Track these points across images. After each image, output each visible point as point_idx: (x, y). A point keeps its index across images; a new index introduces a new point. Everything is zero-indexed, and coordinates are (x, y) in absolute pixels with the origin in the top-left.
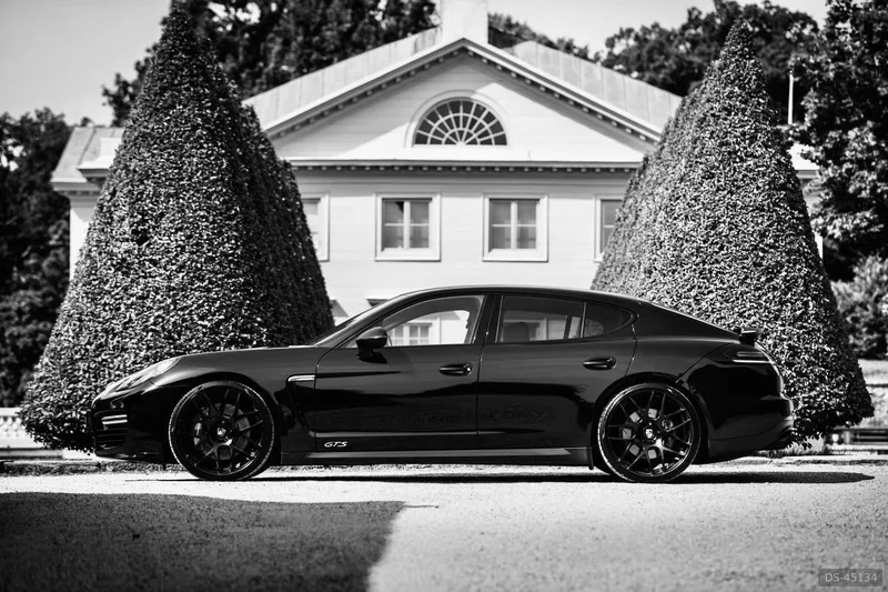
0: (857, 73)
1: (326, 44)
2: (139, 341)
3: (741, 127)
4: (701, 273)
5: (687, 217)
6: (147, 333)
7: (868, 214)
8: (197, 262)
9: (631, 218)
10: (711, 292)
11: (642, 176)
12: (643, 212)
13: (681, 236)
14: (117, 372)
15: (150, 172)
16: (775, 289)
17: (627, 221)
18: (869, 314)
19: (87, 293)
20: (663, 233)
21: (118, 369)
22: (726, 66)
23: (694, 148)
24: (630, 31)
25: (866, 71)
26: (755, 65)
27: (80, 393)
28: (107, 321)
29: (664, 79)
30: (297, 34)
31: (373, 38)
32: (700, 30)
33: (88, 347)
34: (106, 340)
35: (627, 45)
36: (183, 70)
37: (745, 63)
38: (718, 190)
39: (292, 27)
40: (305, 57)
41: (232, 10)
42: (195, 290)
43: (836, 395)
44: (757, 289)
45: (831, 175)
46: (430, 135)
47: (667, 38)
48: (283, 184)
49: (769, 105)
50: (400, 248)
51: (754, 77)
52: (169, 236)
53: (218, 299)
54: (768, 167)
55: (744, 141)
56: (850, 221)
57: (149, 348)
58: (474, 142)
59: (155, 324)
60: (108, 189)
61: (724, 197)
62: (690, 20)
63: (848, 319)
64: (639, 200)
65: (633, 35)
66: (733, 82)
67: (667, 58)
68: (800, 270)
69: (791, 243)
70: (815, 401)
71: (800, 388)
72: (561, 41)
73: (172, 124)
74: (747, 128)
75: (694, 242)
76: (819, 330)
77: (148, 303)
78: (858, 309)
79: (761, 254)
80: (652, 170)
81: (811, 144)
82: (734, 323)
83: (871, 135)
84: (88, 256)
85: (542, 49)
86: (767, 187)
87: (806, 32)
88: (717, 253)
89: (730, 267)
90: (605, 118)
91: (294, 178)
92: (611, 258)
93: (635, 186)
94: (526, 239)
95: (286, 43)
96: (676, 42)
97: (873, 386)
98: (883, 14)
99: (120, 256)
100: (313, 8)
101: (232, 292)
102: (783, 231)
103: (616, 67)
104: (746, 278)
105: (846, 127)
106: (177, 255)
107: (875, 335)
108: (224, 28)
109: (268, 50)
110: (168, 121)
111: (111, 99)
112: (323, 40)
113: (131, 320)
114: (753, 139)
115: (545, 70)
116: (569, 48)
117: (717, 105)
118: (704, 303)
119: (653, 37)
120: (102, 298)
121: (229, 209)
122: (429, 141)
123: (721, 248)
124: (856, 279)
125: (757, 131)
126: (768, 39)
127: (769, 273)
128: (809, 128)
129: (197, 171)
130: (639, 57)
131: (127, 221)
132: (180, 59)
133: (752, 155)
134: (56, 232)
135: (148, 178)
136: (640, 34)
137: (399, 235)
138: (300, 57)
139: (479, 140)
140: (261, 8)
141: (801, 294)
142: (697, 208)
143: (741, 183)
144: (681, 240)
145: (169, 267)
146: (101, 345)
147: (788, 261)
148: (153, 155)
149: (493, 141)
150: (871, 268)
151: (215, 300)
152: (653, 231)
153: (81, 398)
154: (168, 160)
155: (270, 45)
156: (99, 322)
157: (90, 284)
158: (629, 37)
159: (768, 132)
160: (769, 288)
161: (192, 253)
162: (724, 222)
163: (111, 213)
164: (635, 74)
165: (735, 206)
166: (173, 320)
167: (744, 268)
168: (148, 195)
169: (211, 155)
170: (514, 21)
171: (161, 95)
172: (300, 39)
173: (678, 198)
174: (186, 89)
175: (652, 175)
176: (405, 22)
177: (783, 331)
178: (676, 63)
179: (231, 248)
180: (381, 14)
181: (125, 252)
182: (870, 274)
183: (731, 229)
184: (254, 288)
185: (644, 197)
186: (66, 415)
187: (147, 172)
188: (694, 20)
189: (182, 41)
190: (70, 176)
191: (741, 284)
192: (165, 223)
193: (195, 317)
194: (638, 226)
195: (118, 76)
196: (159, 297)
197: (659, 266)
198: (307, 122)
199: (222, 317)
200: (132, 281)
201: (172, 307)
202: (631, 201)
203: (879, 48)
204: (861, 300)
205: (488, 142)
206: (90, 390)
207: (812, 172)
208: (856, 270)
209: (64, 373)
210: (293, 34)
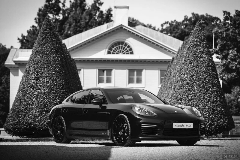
0: (231, 35)
1: (81, 26)
2: (37, 107)
3: (199, 50)
4: (188, 89)
5: (185, 74)
6: (39, 105)
7: (234, 74)
8: (52, 86)
9: (169, 75)
10: (191, 94)
11: (172, 63)
12: (173, 73)
13: (183, 79)
14: (31, 115)
15: (40, 61)
16: (208, 93)
17: (168, 75)
18: (235, 103)
19: (22, 94)
20: (178, 78)
21: (31, 114)
22: (195, 33)
23: (187, 55)
24: (168, 22)
25: (234, 34)
26: (203, 33)
27: (21, 121)
28: (28, 101)
29: (178, 36)
30: (73, 23)
31: (95, 24)
32: (188, 22)
33: (23, 108)
34: (28, 107)
35: (167, 26)
36: (48, 34)
37: (200, 33)
38: (193, 67)
39: (72, 21)
40: (75, 29)
41: (55, 16)
42: (52, 93)
43: (225, 122)
44: (203, 94)
45: (224, 63)
46: (112, 52)
47: (178, 24)
48: (73, 65)
49: (207, 44)
50: (103, 83)
51: (203, 36)
52: (45, 79)
53: (58, 96)
54: (206, 60)
55: (200, 53)
56: (230, 76)
57: (39, 109)
58: (124, 54)
59: (41, 102)
60: (28, 66)
61: (195, 69)
62: (185, 19)
63: (230, 104)
64: (171, 70)
65: (169, 23)
66: (197, 37)
67: (178, 30)
68: (215, 88)
69: (213, 81)
70: (219, 124)
71: (215, 120)
72: (148, 25)
73: (45, 48)
74: (201, 50)
75: (186, 81)
76: (220, 105)
77: (39, 97)
78: (233, 101)
79: (205, 84)
80: (175, 61)
81: (219, 54)
82: (197, 103)
83: (235, 52)
84: (23, 84)
85: (143, 27)
86: (206, 66)
87: (218, 22)
88: (193, 84)
89: (196, 87)
90: (161, 47)
91: (75, 63)
92: (163, 86)
93: (170, 66)
94: (139, 81)
95: (70, 25)
96: (181, 25)
97: (237, 123)
98: (239, 19)
99: (31, 84)
100: (78, 15)
101: (62, 94)
102: (210, 78)
103: (164, 32)
104: (201, 90)
105: (229, 50)
106: (47, 84)
107: (237, 109)
108: (53, 21)
109: (65, 27)
110: (44, 48)
111: (20, 41)
112: (81, 24)
113: (34, 101)
114: (203, 53)
115: (144, 33)
116: (150, 27)
117: (193, 44)
118: (189, 97)
119: (174, 24)
120: (27, 95)
121: (61, 71)
122: (112, 53)
123: (194, 82)
124: (232, 93)
125: (204, 51)
126: (207, 24)
127: (207, 89)
128: (218, 50)
129: (52, 61)
130: (170, 30)
131: (33, 75)
132: (48, 31)
133: (202, 57)
134: (4, 79)
135: (39, 63)
136: (171, 23)
137: (103, 79)
138: (74, 29)
139: (126, 53)
140: (63, 15)
141: (216, 95)
142: (188, 71)
143: (199, 65)
144: (183, 80)
145: (45, 87)
146: (26, 108)
147: (212, 86)
148: (40, 57)
149: (130, 53)
150: (236, 89)
151: (57, 96)
152: (175, 78)
153: (21, 122)
154: (44, 58)
155: (66, 26)
156: (26, 102)
157: (23, 91)
158: (167, 24)
159: (207, 51)
160: (207, 93)
161: (51, 83)
162: (195, 75)
163: (29, 72)
164: (169, 34)
165: (198, 71)
166: (46, 101)
167: (200, 88)
168: (39, 68)
169: (56, 57)
170: (134, 19)
171: (43, 40)
172: (74, 24)
173: (182, 69)
174: (49, 39)
175: (175, 63)
176: (104, 19)
177: (211, 105)
178: (181, 31)
179: (61, 82)
180: (97, 17)
181: (33, 83)
182: (236, 92)
183: (197, 77)
184: (67, 93)
185: (173, 69)
186: (17, 127)
187: (39, 61)
188: (186, 19)
189: (48, 26)
190: (10, 63)
191: (199, 92)
192: (43, 75)
193: (52, 101)
194: (171, 77)
195: (22, 34)
196: (42, 95)
197: (177, 87)
198: (77, 48)
199: (59, 100)
200: (35, 91)
201: (45, 98)
202: (169, 70)
203: (238, 28)
204: (233, 99)
205: (128, 54)
206: (23, 120)
207: (219, 62)
208: (232, 90)
209: (16, 115)
210: (72, 22)
